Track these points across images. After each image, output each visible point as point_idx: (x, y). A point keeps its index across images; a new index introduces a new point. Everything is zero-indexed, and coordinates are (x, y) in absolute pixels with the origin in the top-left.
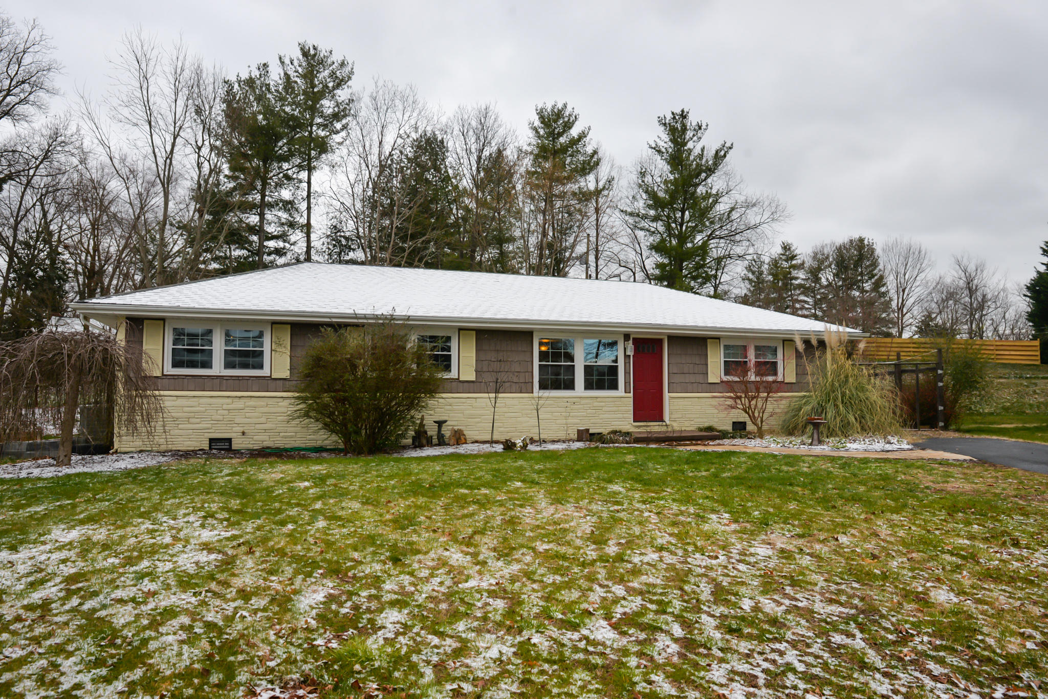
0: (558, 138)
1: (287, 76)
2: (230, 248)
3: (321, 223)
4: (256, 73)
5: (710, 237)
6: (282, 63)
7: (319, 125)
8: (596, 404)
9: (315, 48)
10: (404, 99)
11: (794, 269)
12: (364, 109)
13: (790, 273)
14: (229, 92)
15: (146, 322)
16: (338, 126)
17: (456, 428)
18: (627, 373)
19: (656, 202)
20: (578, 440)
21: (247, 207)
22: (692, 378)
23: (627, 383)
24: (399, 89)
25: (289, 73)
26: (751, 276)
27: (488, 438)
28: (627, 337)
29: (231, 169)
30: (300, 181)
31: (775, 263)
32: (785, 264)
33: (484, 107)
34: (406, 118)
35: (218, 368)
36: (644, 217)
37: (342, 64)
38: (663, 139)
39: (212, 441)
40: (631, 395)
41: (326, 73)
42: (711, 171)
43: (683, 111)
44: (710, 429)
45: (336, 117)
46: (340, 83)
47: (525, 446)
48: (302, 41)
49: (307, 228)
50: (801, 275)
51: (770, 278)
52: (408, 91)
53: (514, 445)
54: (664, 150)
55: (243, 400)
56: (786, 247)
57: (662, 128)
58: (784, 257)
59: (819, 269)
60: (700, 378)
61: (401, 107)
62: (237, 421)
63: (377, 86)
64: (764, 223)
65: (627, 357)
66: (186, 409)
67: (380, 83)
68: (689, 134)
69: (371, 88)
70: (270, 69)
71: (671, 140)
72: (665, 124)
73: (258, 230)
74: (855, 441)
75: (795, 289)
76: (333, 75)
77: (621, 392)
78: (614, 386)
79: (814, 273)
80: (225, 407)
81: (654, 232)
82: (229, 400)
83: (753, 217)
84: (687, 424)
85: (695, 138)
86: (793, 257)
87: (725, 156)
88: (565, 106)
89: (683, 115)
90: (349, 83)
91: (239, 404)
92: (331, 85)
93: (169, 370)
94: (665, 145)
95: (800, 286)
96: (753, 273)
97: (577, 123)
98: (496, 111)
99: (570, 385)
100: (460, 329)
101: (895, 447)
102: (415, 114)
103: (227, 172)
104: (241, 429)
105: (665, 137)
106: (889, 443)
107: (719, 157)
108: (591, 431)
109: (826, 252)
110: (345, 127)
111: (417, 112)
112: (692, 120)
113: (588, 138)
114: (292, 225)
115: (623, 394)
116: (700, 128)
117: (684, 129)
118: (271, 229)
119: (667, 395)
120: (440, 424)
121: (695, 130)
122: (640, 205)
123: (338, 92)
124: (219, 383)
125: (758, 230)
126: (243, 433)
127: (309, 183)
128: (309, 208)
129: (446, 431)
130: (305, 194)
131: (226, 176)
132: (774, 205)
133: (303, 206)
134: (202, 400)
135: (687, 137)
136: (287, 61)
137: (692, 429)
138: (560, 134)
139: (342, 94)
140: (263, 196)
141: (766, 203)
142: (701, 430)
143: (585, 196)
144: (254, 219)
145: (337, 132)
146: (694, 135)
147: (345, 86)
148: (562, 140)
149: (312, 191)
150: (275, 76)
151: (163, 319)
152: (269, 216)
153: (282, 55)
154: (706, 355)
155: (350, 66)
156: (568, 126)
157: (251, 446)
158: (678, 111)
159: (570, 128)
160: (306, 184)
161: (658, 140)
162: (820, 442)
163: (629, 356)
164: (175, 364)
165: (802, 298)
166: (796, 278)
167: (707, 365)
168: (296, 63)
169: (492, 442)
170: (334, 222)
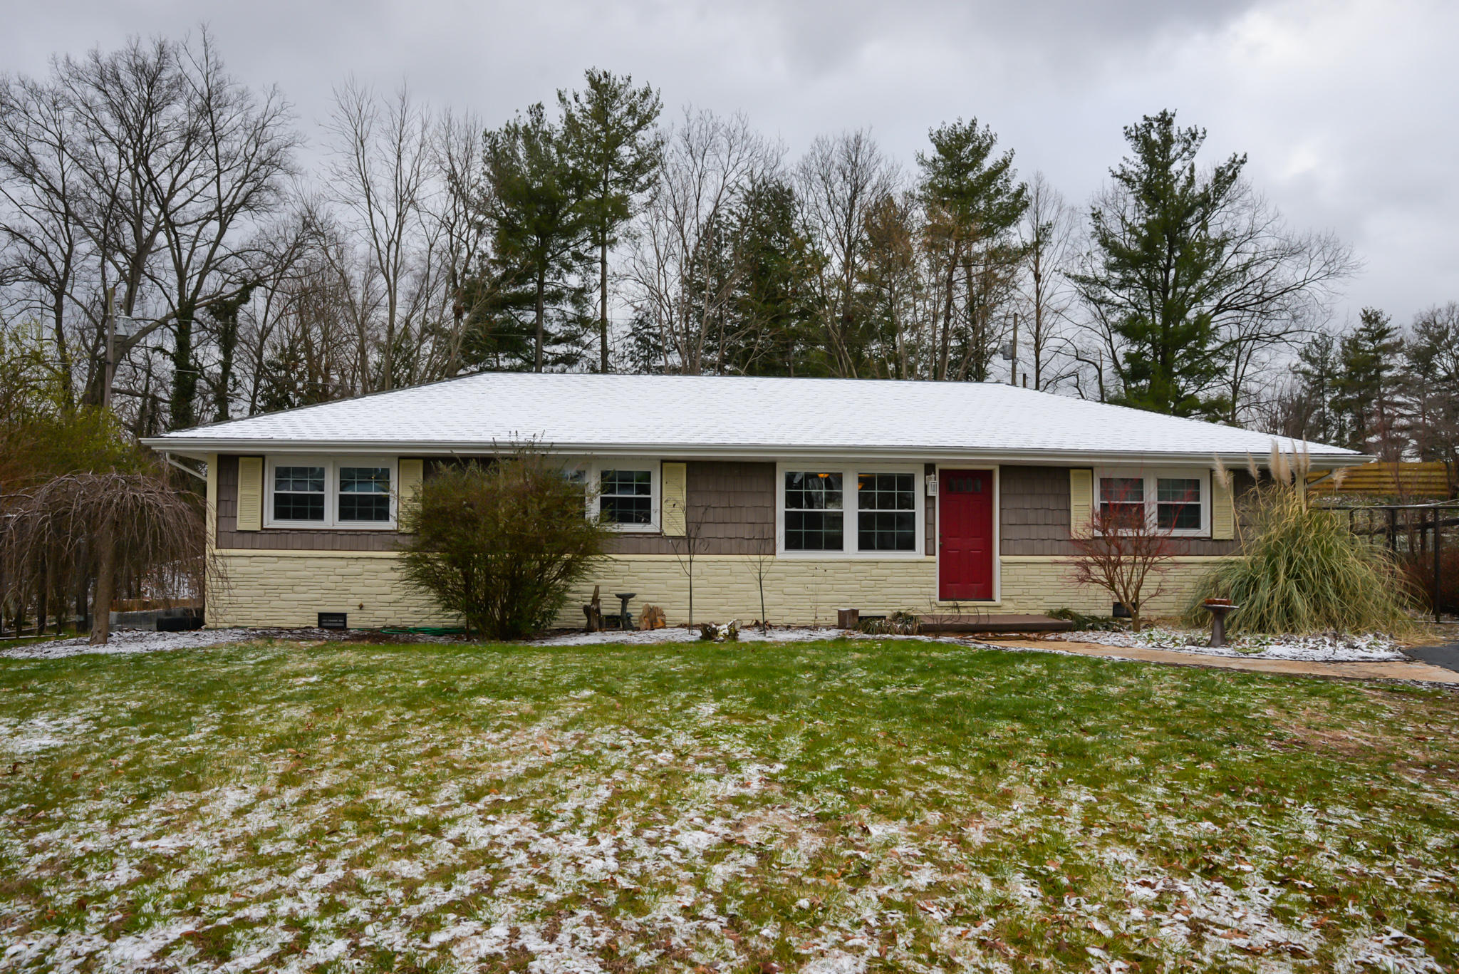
0: (966, 173)
1: (570, 117)
2: (497, 357)
3: (620, 316)
4: (526, 120)
5: (1219, 309)
6: (563, 100)
7: (616, 182)
8: (875, 572)
9: (606, 75)
10: (730, 136)
11: (1385, 353)
12: (674, 153)
13: (1378, 359)
14: (493, 148)
15: (241, 459)
16: (643, 179)
17: (651, 604)
18: (929, 524)
19: (1122, 259)
20: (839, 627)
21: (521, 301)
22: (1043, 532)
23: (929, 540)
24: (720, 121)
25: (573, 112)
26: (1308, 367)
27: (686, 620)
28: (929, 468)
29: (496, 251)
30: (591, 261)
31: (1352, 345)
32: (1369, 346)
33: (853, 136)
34: (733, 161)
35: (331, 519)
36: (1105, 284)
37: (646, 94)
38: (1134, 161)
39: (322, 616)
40: (937, 558)
41: (625, 109)
42: (1207, 202)
43: (1164, 114)
44: (1064, 613)
45: (639, 167)
46: (644, 121)
47: (733, 635)
48: (589, 68)
49: (602, 325)
50: (1400, 361)
51: (1342, 368)
52: (734, 122)
53: (716, 632)
54: (1134, 177)
55: (360, 563)
56: (1370, 318)
57: (1131, 142)
58: (1365, 335)
59: (1432, 351)
60: (1058, 533)
61: (726, 147)
62: (353, 590)
63: (688, 120)
64: (1311, 280)
65: (929, 499)
66: (289, 574)
67: (693, 116)
68: (1175, 149)
69: (681, 124)
70: (545, 112)
71: (1145, 160)
72: (1136, 138)
73: (534, 330)
74: (1288, 641)
75: (1386, 386)
76: (632, 111)
77: (919, 553)
78: (909, 544)
79: (1423, 358)
80: (338, 571)
81: (1120, 306)
82: (343, 563)
83: (1288, 272)
84: (1031, 604)
85: (1186, 154)
86: (1383, 333)
87: (1234, 176)
88: (974, 124)
89: (1165, 120)
90: (656, 120)
91: (356, 568)
92: (630, 124)
93: (271, 522)
94: (1136, 170)
95: (1395, 381)
96: (1313, 361)
97: (994, 147)
98: (871, 141)
99: (835, 543)
100: (664, 461)
101: (1359, 653)
102: (746, 155)
103: (492, 256)
104: (358, 602)
105: (1137, 158)
106: (1351, 646)
107: (1225, 178)
108: (862, 613)
109: (1439, 322)
110: (650, 183)
111: (749, 151)
112: (1180, 126)
113: (1011, 168)
114: (583, 321)
115: (923, 557)
116: (1194, 136)
117: (1168, 140)
118: (555, 328)
119: (997, 559)
120: (625, 598)
121: (1186, 141)
122: (1097, 265)
123: (641, 133)
124: (333, 539)
125: (1302, 293)
126: (361, 607)
127: (603, 262)
128: (604, 297)
129: (635, 609)
130: (598, 277)
131: (492, 261)
132: (1329, 250)
133: (597, 296)
134: (310, 562)
135: (1172, 154)
136: (570, 98)
137: (1042, 612)
138: (970, 168)
139: (645, 137)
140: (541, 284)
141: (1316, 249)
142: (1052, 614)
143: (1013, 256)
144: (529, 317)
145: (641, 190)
146: (1184, 150)
147: (649, 125)
148: (972, 176)
149: (609, 273)
150: (554, 119)
151: (262, 456)
152: (550, 311)
153: (562, 90)
154: (1068, 496)
155: (654, 94)
156: (980, 153)
157: (371, 625)
158: (1154, 113)
159: (985, 156)
160: (599, 265)
161: (1124, 163)
162: (1225, 642)
163: (934, 498)
164: (279, 515)
165: (1398, 399)
166: (1390, 368)
167: (1069, 511)
168: (583, 98)
169: (690, 626)
170: (641, 315)
